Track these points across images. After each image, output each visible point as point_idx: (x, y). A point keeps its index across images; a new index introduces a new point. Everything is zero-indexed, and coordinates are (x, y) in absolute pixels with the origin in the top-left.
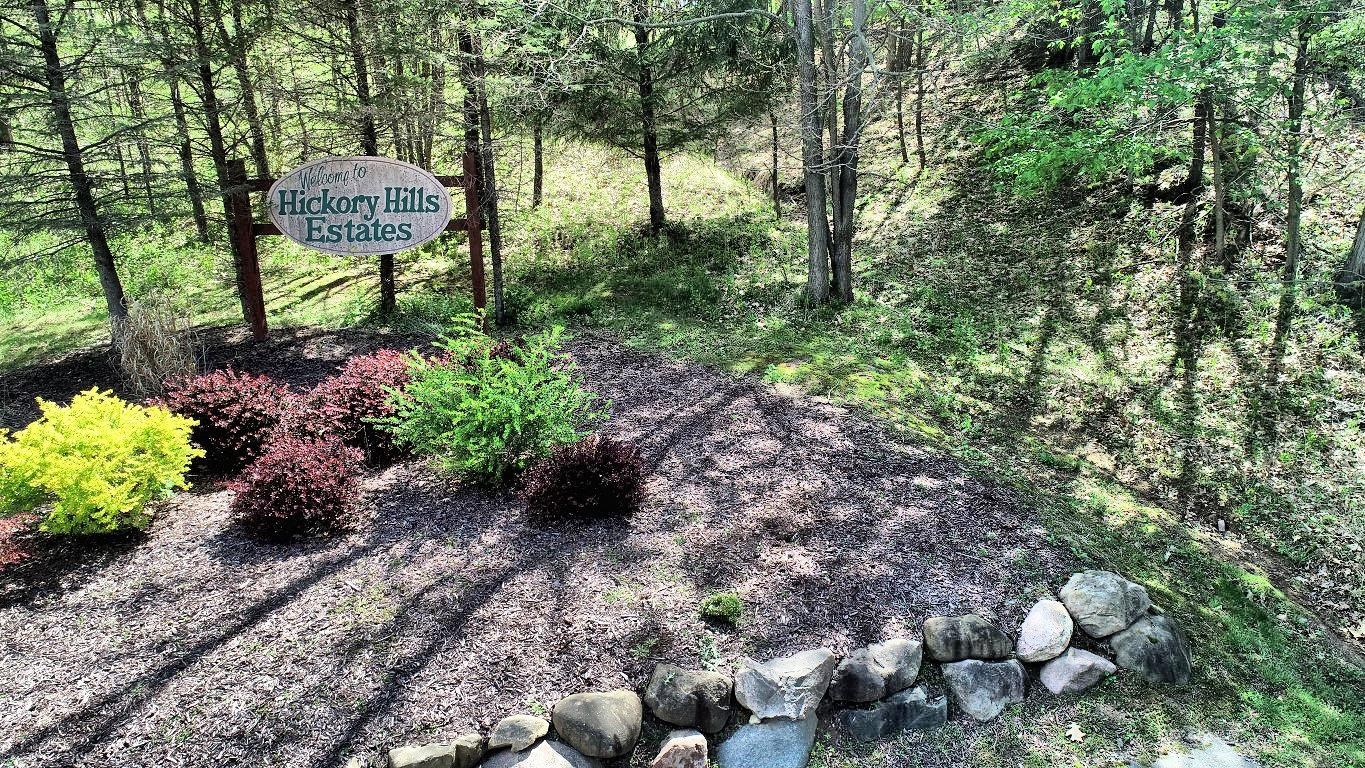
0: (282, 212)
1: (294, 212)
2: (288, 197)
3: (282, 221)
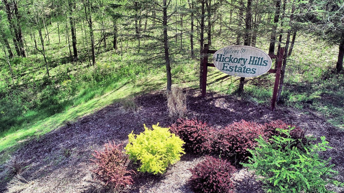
0: (217, 61)
1: (220, 61)
2: (219, 56)
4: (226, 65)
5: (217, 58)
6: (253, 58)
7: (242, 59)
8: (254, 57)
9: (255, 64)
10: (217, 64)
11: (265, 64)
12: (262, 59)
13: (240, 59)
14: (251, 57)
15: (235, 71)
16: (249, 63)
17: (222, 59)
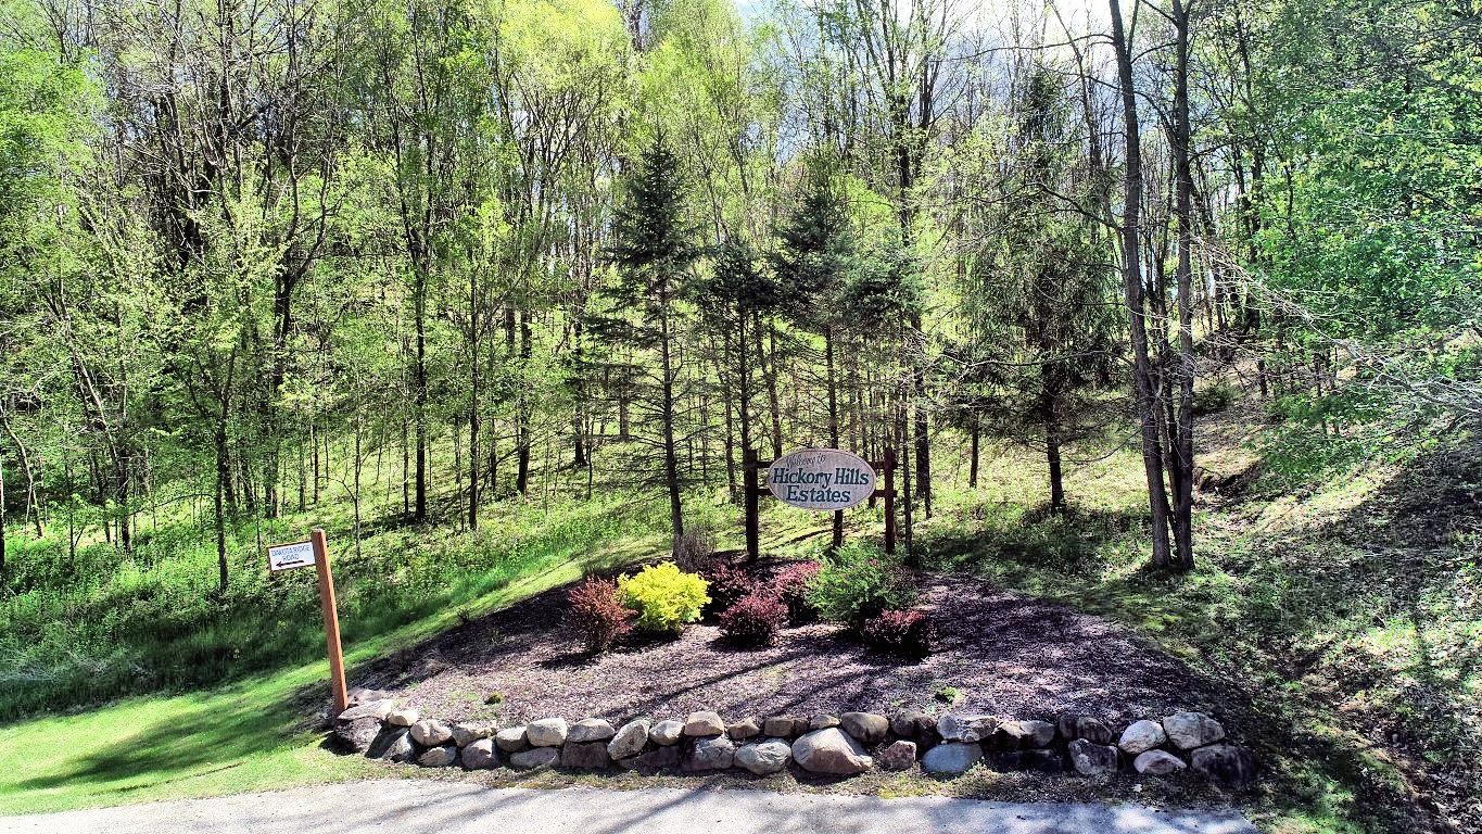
0: (775, 482)
1: (781, 482)
2: (779, 473)
3: (775, 488)
4: (793, 489)
5: (776, 476)
6: (841, 471)
7: (821, 475)
8: (844, 470)
9: (847, 483)
10: (776, 489)
11: (864, 482)
12: (857, 471)
13: (818, 475)
14: (838, 469)
15: (812, 500)
16: (836, 482)
17: (784, 478)
